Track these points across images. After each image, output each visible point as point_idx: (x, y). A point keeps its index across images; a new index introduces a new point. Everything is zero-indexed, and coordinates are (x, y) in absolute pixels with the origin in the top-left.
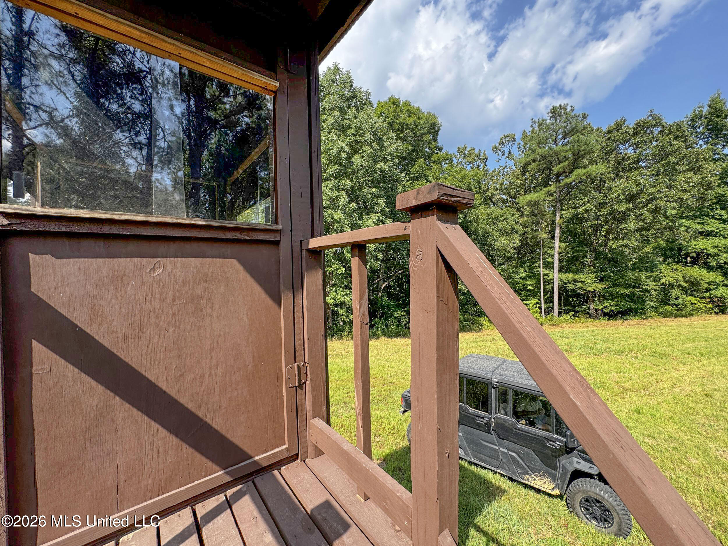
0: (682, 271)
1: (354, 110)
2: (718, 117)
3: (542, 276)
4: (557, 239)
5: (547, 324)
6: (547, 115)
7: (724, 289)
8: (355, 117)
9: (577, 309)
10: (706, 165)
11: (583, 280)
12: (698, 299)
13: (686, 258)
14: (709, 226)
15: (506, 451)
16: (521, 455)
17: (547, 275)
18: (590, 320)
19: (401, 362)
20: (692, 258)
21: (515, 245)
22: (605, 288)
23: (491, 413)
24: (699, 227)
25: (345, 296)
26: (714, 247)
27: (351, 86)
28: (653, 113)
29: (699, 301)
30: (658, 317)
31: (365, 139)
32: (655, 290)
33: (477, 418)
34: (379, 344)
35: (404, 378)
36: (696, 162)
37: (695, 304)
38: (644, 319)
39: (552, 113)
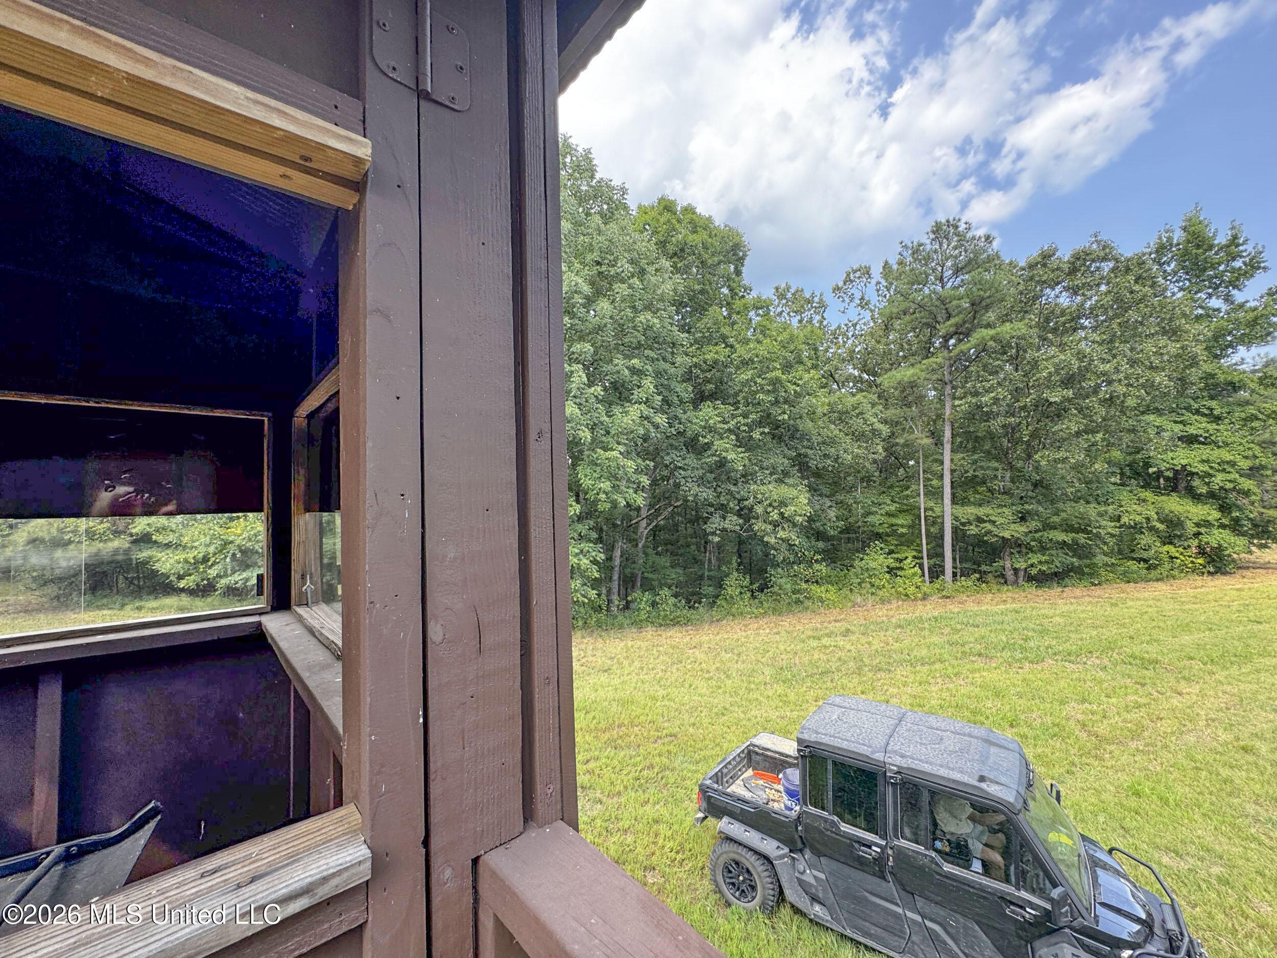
0: (1153, 503)
1: (597, 219)
2: (1198, 247)
3: (922, 510)
4: (947, 447)
5: (935, 597)
6: (926, 236)
7: (1221, 533)
8: (600, 232)
9: (984, 568)
10: (1187, 326)
11: (993, 518)
12: (1181, 549)
13: (1158, 479)
14: (1193, 427)
15: (919, 919)
16: (950, 929)
17: (932, 509)
18: (1005, 588)
19: (687, 686)
20: (1167, 479)
21: (876, 456)
22: (1030, 532)
23: (884, 837)
24: (1178, 428)
25: (581, 556)
26: (1203, 461)
27: (592, 177)
28: (1099, 238)
29: (1182, 554)
30: (1118, 581)
31: (619, 270)
32: (1112, 536)
33: (856, 845)
34: (644, 645)
35: (694, 724)
36: (1171, 320)
37: (1177, 558)
38: (1096, 585)
39: (934, 232)
